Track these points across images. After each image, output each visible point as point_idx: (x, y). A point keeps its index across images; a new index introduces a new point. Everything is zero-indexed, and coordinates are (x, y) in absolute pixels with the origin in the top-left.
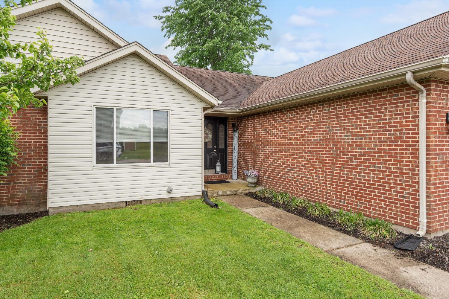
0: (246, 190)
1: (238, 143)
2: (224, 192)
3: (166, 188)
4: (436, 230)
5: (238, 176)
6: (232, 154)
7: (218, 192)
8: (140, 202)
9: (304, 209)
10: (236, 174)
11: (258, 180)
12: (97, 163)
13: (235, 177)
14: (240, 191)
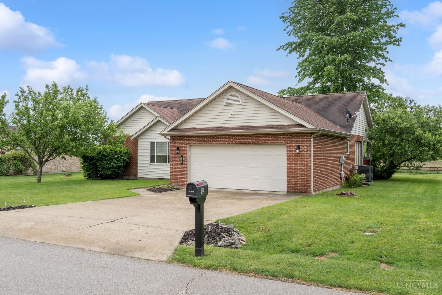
8: (163, 179)
12: (151, 163)
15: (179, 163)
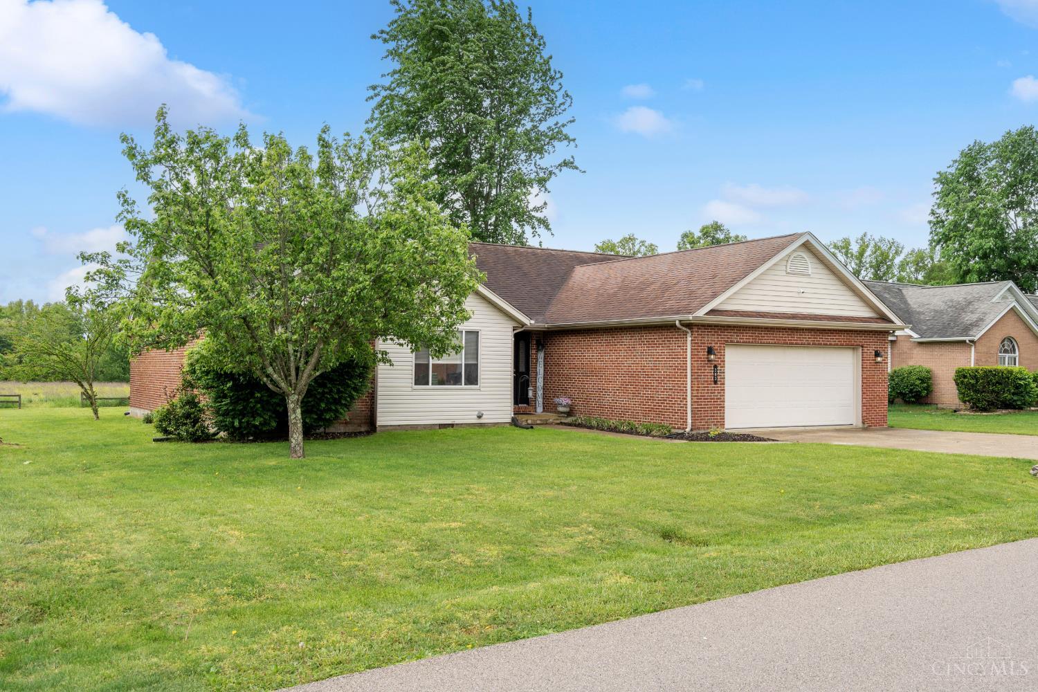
0: (557, 419)
1: (544, 366)
2: (534, 420)
3: (476, 413)
4: (699, 429)
5: (544, 408)
6: (536, 380)
7: (527, 421)
8: (452, 425)
9: (616, 427)
10: (541, 405)
11: (571, 410)
12: (415, 384)
13: (540, 409)
14: (551, 420)
15: (711, 381)
